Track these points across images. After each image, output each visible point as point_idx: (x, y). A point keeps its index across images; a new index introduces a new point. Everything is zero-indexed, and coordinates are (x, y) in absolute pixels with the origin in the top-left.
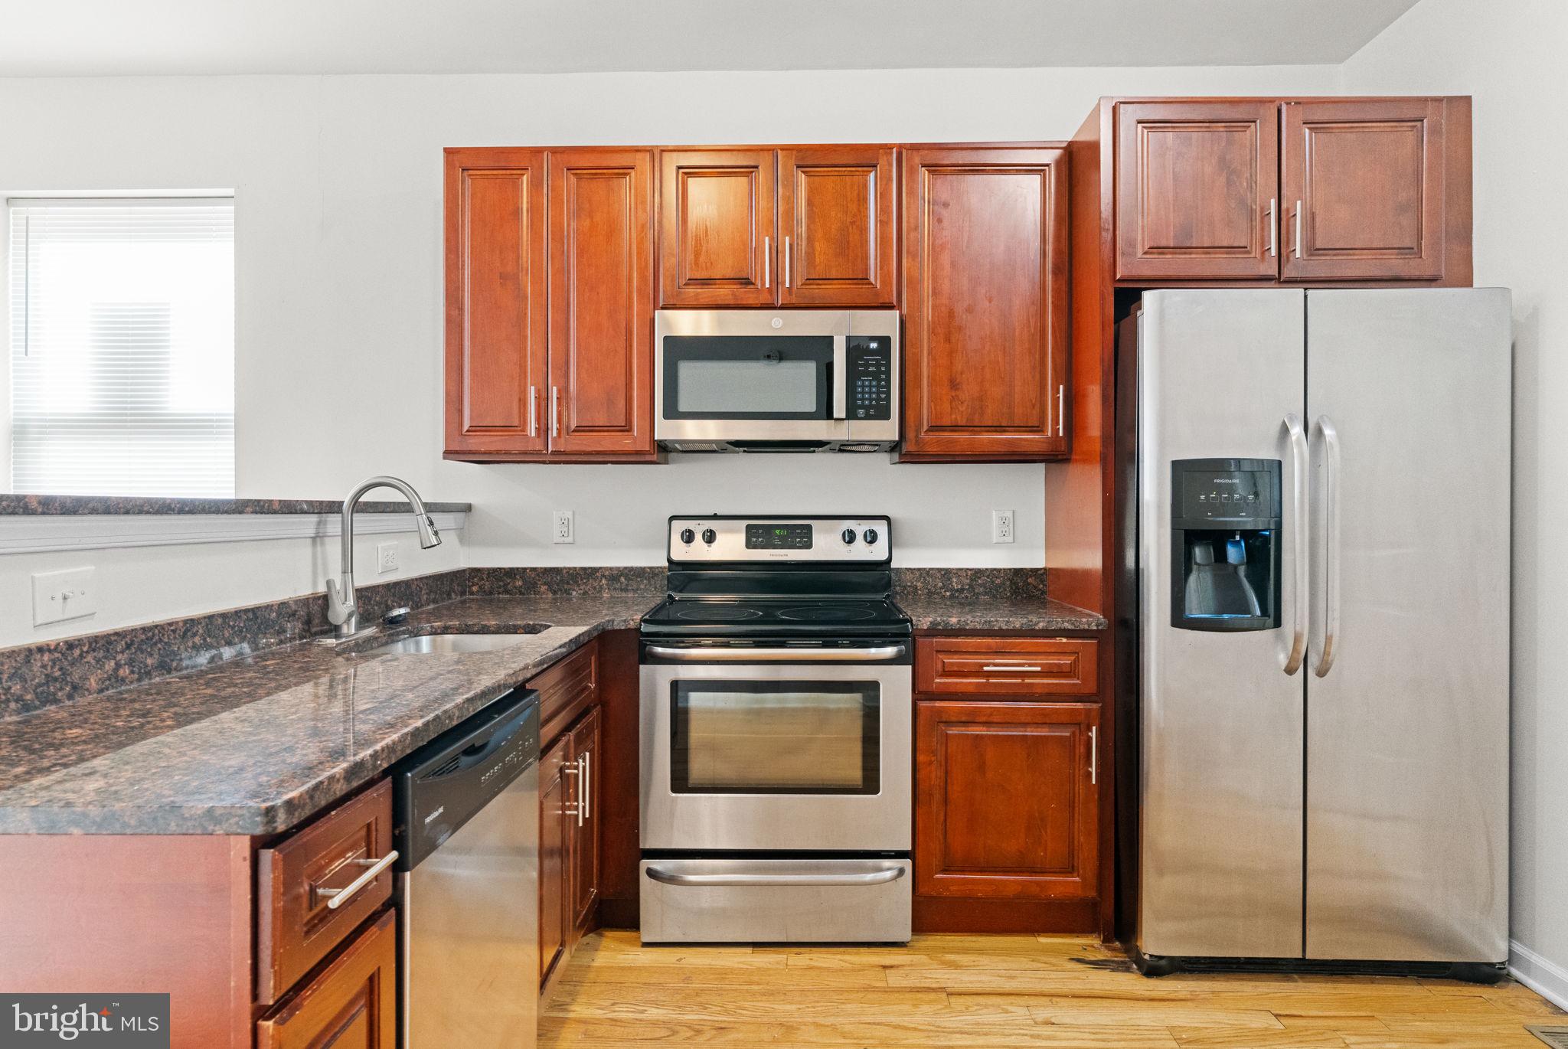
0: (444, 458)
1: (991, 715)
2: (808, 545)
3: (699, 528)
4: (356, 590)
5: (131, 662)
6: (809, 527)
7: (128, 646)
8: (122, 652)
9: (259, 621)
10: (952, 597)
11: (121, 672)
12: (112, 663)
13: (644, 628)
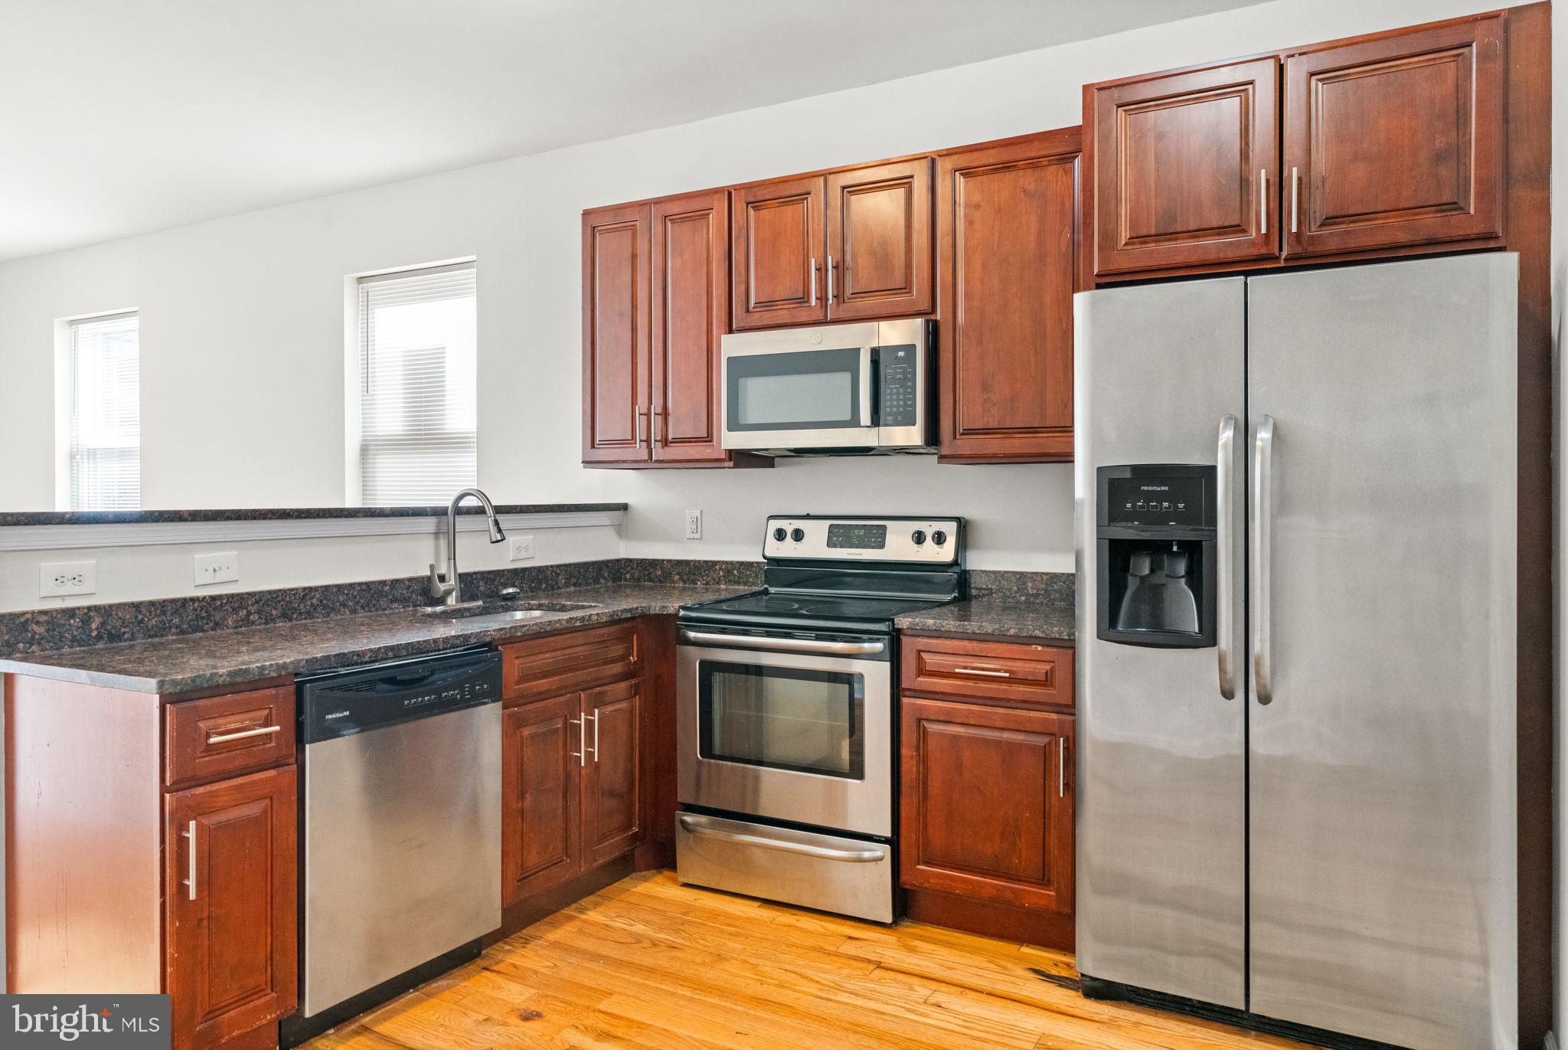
0: (584, 467)
1: (967, 717)
2: (881, 545)
3: (789, 526)
4: (460, 575)
5: (259, 612)
6: (884, 528)
7: (257, 602)
8: (253, 605)
9: (372, 592)
10: (1027, 602)
11: (252, 617)
12: (245, 611)
13: (682, 613)
